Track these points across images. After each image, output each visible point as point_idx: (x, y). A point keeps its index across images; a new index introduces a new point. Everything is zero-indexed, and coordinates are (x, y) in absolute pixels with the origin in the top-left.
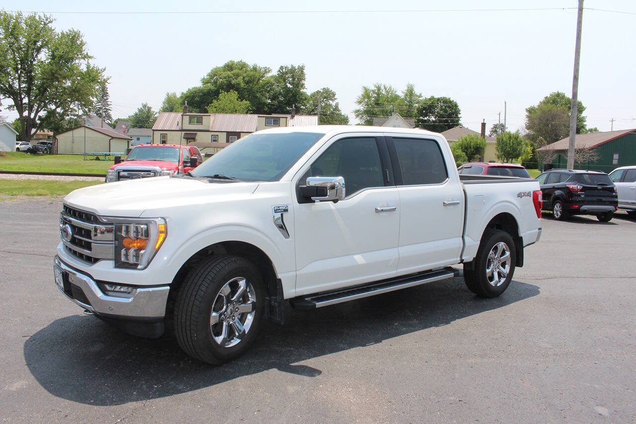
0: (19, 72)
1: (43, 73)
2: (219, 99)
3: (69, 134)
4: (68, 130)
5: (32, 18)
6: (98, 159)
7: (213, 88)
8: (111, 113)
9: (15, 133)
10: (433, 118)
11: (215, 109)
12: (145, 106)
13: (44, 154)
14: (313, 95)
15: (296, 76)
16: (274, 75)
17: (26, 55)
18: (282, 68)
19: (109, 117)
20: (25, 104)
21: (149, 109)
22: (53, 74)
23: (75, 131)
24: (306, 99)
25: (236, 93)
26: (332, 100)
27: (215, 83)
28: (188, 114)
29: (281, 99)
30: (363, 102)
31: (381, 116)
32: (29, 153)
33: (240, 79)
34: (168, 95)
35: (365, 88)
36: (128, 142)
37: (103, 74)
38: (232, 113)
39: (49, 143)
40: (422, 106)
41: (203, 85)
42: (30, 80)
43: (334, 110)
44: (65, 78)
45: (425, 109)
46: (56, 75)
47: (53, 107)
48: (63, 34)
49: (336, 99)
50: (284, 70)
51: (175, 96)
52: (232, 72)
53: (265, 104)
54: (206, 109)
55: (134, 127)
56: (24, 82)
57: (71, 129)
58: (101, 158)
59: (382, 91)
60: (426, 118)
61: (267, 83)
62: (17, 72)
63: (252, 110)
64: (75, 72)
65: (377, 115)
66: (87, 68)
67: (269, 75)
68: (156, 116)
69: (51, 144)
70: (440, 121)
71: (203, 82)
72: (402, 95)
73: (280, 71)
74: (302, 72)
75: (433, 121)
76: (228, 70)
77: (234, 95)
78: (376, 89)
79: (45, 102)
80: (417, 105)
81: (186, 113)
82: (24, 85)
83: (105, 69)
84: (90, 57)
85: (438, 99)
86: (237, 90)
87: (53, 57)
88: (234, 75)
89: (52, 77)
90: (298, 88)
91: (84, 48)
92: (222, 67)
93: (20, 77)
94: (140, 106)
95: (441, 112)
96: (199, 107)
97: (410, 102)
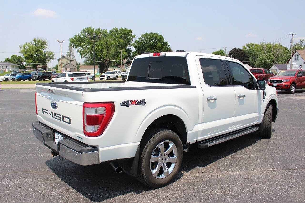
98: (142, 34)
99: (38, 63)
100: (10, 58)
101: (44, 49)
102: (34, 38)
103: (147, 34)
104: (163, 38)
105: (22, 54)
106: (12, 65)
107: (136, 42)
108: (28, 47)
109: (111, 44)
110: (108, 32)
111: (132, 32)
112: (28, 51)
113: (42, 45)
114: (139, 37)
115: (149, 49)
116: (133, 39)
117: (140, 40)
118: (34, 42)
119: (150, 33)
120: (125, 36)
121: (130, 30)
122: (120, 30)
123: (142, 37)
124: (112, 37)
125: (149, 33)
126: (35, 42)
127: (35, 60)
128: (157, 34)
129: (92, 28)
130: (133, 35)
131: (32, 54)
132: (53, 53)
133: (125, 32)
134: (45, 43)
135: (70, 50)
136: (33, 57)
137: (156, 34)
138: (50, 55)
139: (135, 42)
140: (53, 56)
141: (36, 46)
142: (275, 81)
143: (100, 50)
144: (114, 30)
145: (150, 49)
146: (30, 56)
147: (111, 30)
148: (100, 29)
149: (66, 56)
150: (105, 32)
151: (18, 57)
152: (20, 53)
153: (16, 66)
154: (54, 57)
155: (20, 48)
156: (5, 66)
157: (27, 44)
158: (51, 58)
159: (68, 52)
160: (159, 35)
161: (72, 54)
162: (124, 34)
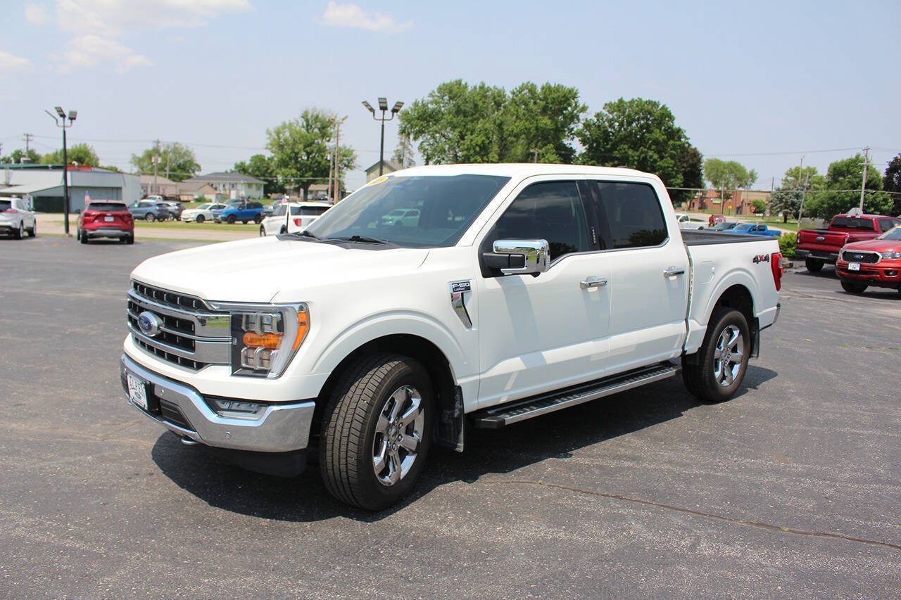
98: (608, 102)
99: (311, 178)
100: (248, 163)
101: (329, 141)
102: (304, 110)
103: (621, 101)
104: (671, 118)
105: (272, 152)
106: (246, 180)
107: (587, 126)
108: (287, 134)
109: (513, 131)
110: (509, 94)
111: (578, 95)
112: (288, 145)
113: (323, 128)
114: (598, 111)
115: (626, 146)
116: (582, 116)
117: (598, 120)
118: (303, 119)
119: (632, 102)
120: (556, 107)
121: (570, 91)
122: (543, 88)
123: (605, 112)
124: (517, 111)
125: (627, 99)
126: (307, 121)
127: (303, 169)
128: (655, 104)
129: (463, 83)
130: (581, 106)
131: (297, 154)
132: (352, 151)
133: (555, 95)
134: (331, 122)
135: (402, 144)
136: (299, 162)
137: (649, 102)
138: (344, 156)
139: (584, 124)
140: (351, 160)
141: (307, 130)
142: (857, 256)
143: (480, 147)
144: (523, 90)
145: (629, 148)
146: (291, 159)
147: (515, 91)
148: (486, 86)
149: (389, 160)
150: (499, 96)
151: (266, 159)
152: (266, 148)
153: (256, 184)
154: (356, 162)
155: (268, 136)
156: (230, 184)
157: (284, 126)
158: (347, 166)
159: (398, 150)
160: (660, 106)
161: (408, 155)
162: (553, 103)
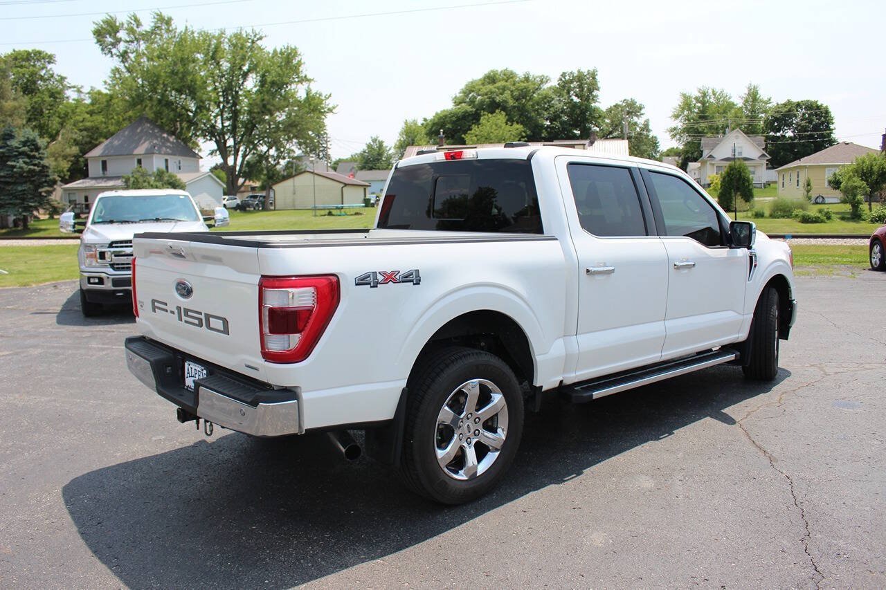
0: (221, 105)
1: (250, 105)
2: (480, 124)
3: (289, 183)
4: (285, 178)
5: (237, 36)
6: (330, 214)
7: (469, 109)
8: (330, 152)
9: (221, 186)
10: (789, 134)
11: (475, 138)
12: (374, 140)
13: (256, 210)
14: (610, 110)
15: (585, 84)
16: (553, 85)
17: (230, 83)
18: (564, 75)
19: (327, 157)
20: (230, 147)
21: (381, 144)
22: (264, 106)
23: (297, 178)
24: (600, 116)
25: (503, 113)
26: (637, 116)
27: (472, 102)
28: (444, 147)
29: (565, 118)
30: (681, 115)
31: (709, 135)
32: (238, 211)
33: (507, 95)
34: (406, 123)
35: (684, 96)
36: (365, 189)
37: (328, 101)
38: (500, 143)
39: (261, 196)
40: (772, 116)
41: (456, 105)
42: (235, 114)
43: (642, 129)
44: (278, 110)
45: (776, 119)
46: (268, 107)
47: (264, 148)
48: (275, 51)
49: (642, 114)
50: (567, 78)
51: (416, 124)
52: (496, 85)
53: (542, 126)
54: (463, 138)
55: (362, 168)
56: (228, 119)
57: (289, 176)
58: (334, 212)
59: (710, 98)
60: (778, 134)
61: (545, 97)
62: (219, 106)
63: (527, 136)
64: (291, 100)
65: (705, 133)
66: (307, 94)
67: (545, 86)
68: (390, 152)
69: (264, 197)
70: (801, 138)
71: (455, 102)
72: (739, 103)
73: (561, 80)
74: (594, 78)
75: (790, 138)
76: (489, 83)
77: (500, 117)
78: (700, 95)
79: (253, 143)
80: (763, 115)
81: (442, 145)
82: (227, 123)
83: (330, 96)
84: (309, 80)
85: (798, 105)
86: (504, 109)
87: (263, 82)
88: (498, 88)
89: (263, 110)
90: (588, 101)
91: (301, 69)
92: (480, 80)
93: (222, 112)
94: (369, 141)
95: (803, 123)
96: (453, 137)
97: (753, 111)
